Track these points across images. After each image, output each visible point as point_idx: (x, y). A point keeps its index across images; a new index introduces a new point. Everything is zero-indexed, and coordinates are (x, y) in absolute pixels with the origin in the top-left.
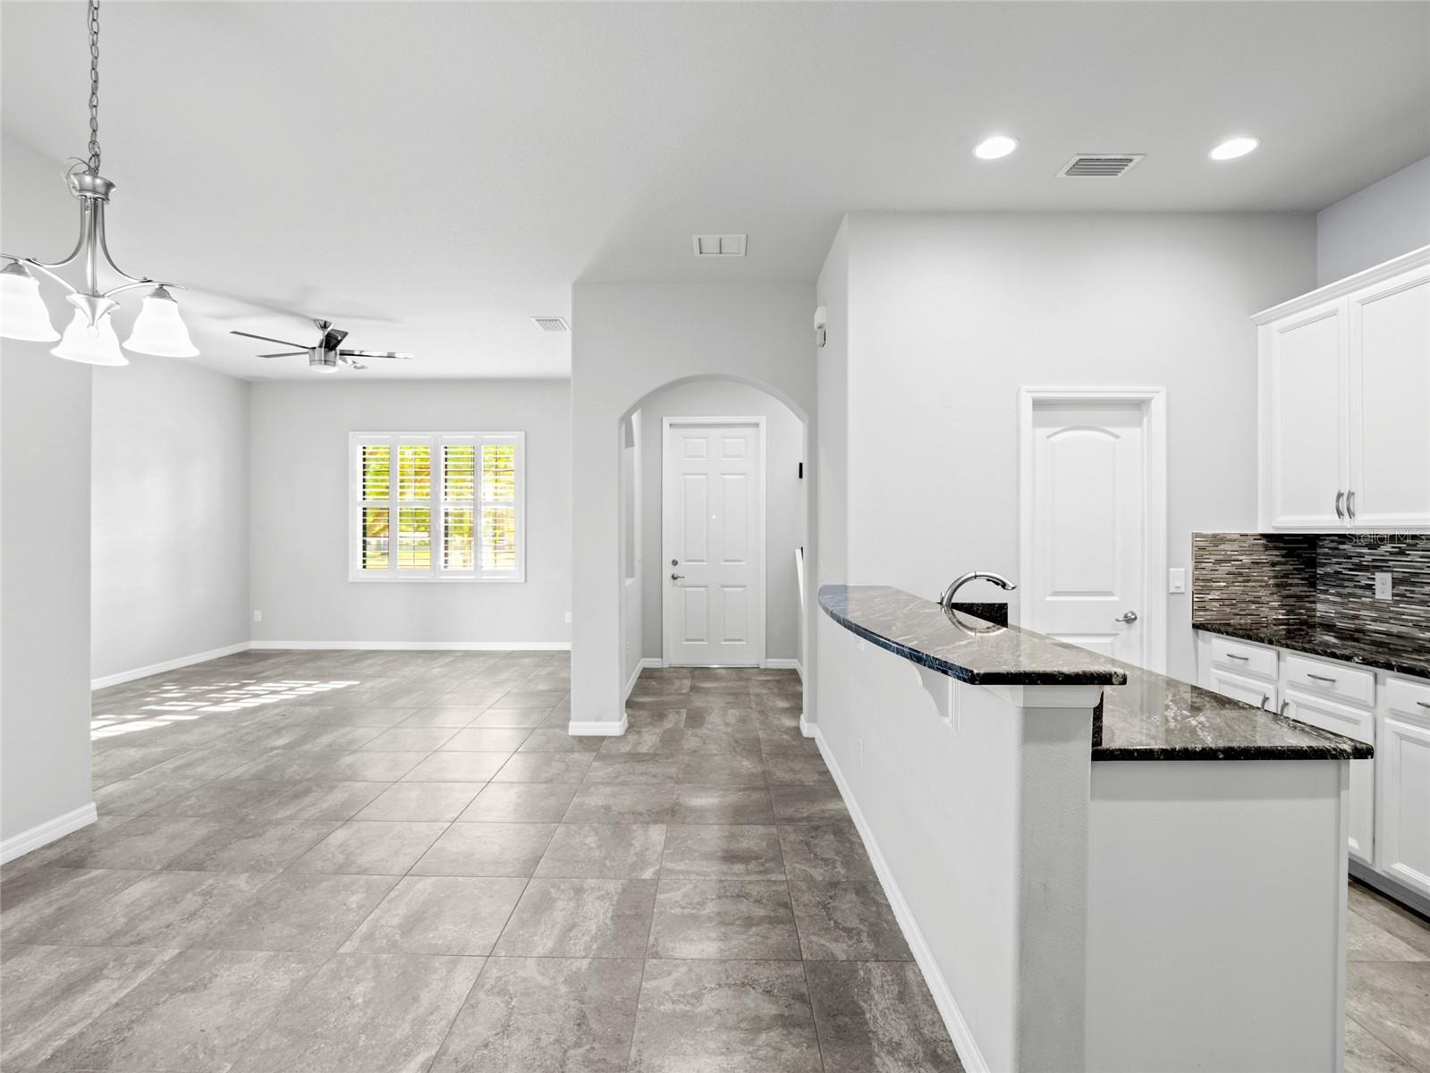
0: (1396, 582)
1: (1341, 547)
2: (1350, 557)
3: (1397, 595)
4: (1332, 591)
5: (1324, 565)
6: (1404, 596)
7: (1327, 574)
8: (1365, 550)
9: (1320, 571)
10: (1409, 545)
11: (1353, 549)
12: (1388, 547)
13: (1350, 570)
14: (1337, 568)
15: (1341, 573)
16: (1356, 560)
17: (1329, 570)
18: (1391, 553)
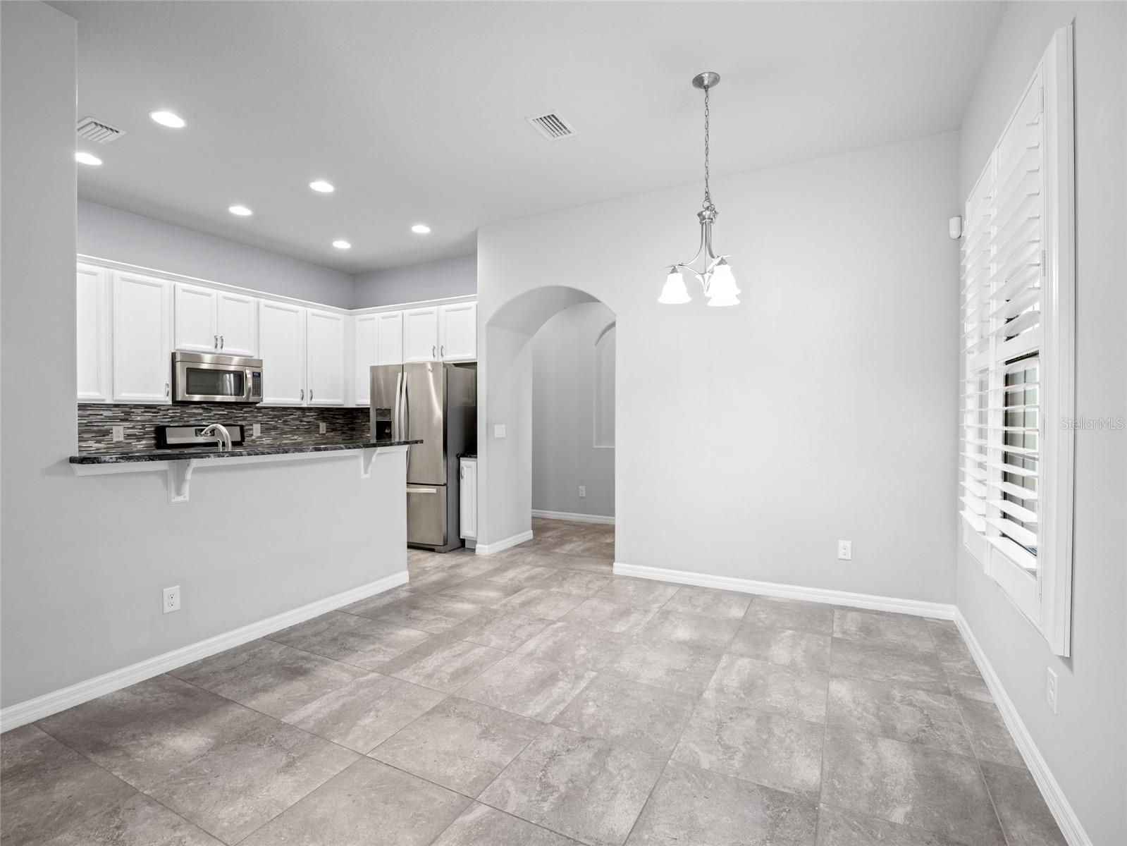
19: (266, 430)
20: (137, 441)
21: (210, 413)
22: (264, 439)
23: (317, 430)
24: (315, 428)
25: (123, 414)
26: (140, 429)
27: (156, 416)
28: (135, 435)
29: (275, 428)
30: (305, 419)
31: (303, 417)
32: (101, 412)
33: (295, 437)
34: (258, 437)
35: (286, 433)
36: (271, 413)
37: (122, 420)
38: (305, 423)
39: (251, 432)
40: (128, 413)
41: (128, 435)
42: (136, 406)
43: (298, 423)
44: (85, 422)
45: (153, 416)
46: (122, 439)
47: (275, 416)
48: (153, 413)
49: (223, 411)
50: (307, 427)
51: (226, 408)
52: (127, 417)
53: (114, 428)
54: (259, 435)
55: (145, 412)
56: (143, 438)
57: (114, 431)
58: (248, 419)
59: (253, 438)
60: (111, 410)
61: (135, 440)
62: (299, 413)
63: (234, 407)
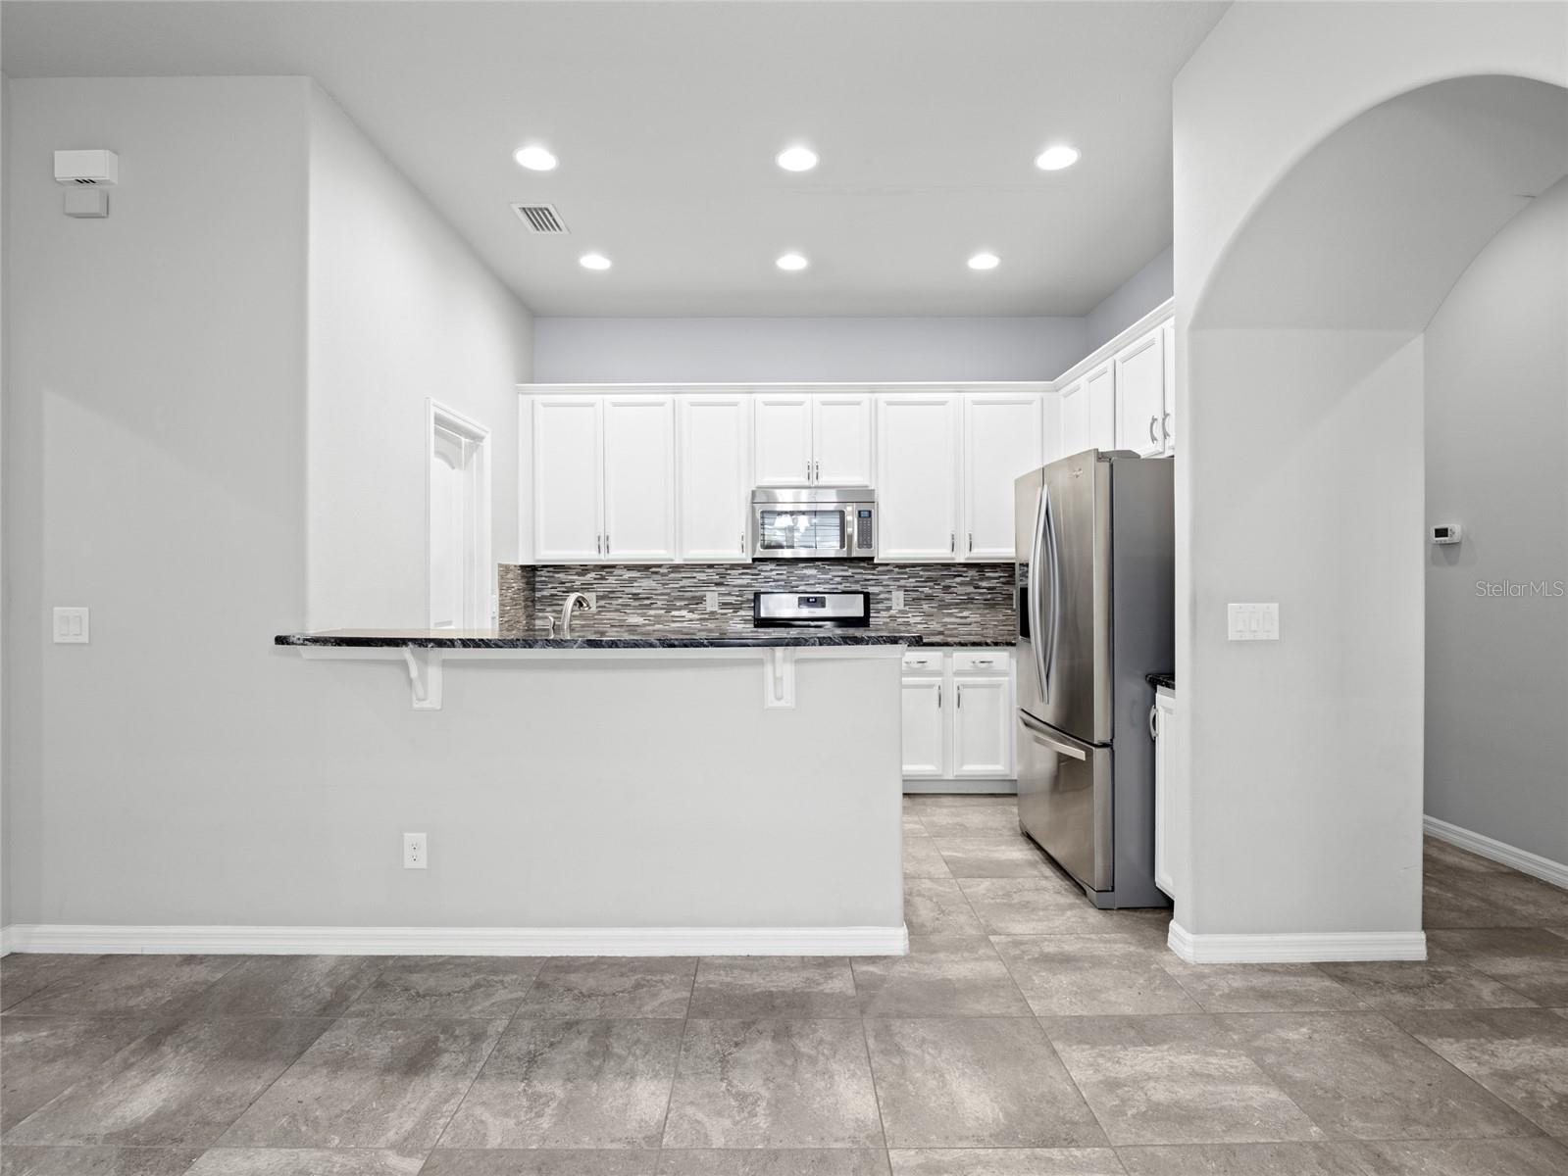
0: (599, 598)
1: (557, 575)
2: (564, 583)
3: (600, 607)
4: (549, 609)
5: (541, 590)
6: (604, 607)
7: (544, 597)
8: (576, 577)
9: (538, 594)
10: (607, 572)
11: (565, 577)
12: (592, 575)
13: (564, 592)
14: (554, 592)
15: (556, 595)
16: (569, 585)
17: (545, 593)
18: (595, 579)
19: (914, 601)
20: (734, 612)
21: (827, 574)
22: (910, 615)
23: (1009, 602)
24: (1004, 599)
25: (717, 577)
26: (737, 596)
27: (756, 579)
28: (731, 604)
29: (929, 598)
30: (984, 584)
31: (981, 580)
32: (695, 575)
33: (965, 614)
34: (900, 611)
35: (948, 606)
36: (921, 573)
37: (717, 584)
38: (985, 590)
39: (887, 604)
40: (722, 576)
41: (724, 604)
42: (733, 567)
43: (970, 589)
44: (677, 586)
45: (753, 579)
46: (716, 609)
47: (929, 579)
48: (753, 575)
49: (847, 570)
50: (989, 596)
51: (849, 567)
52: (722, 580)
53: (708, 594)
54: (902, 607)
55: (743, 574)
56: (741, 608)
57: (707, 598)
58: (885, 583)
59: (892, 612)
60: (704, 572)
61: (731, 611)
62: (972, 573)
63: (862, 564)
